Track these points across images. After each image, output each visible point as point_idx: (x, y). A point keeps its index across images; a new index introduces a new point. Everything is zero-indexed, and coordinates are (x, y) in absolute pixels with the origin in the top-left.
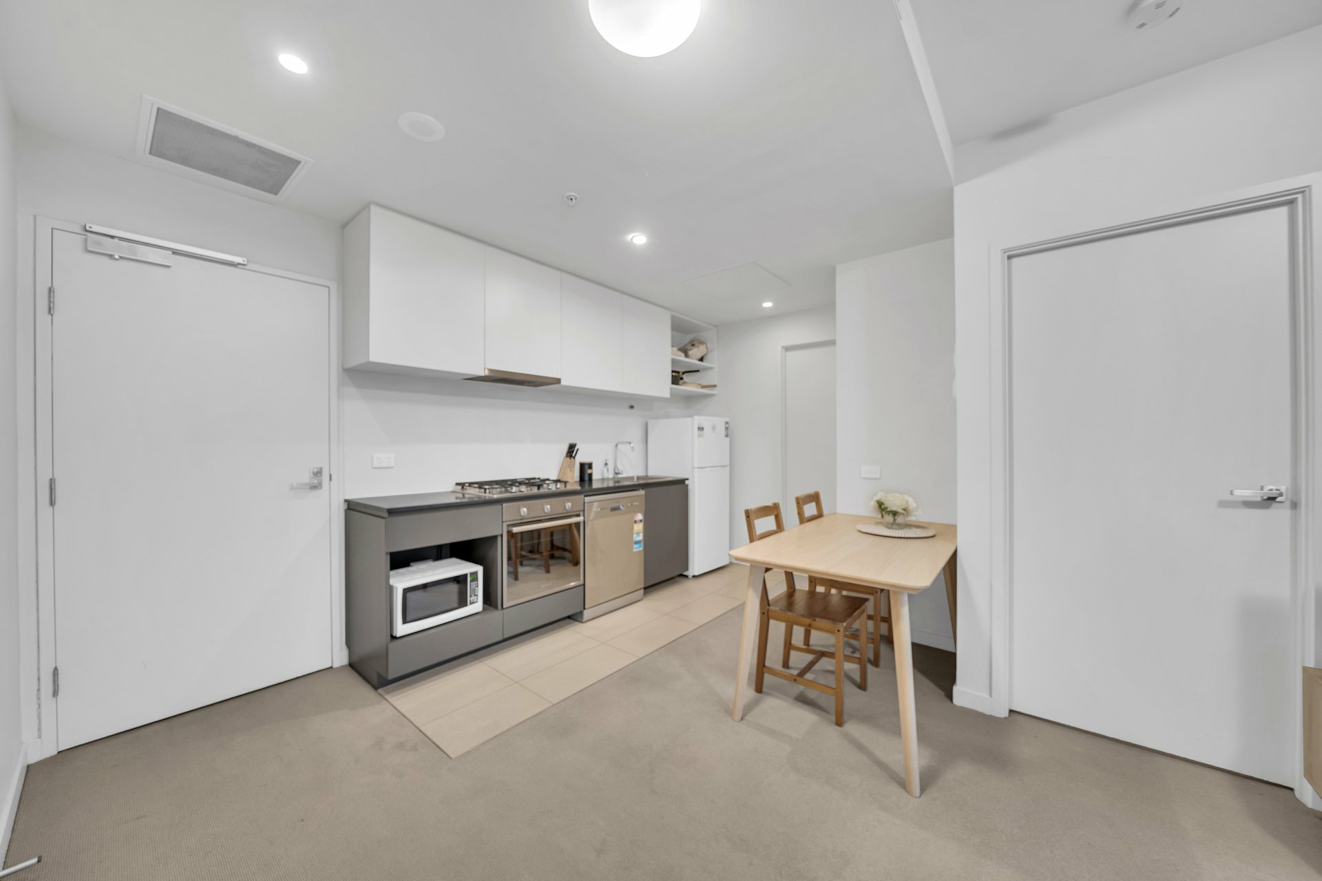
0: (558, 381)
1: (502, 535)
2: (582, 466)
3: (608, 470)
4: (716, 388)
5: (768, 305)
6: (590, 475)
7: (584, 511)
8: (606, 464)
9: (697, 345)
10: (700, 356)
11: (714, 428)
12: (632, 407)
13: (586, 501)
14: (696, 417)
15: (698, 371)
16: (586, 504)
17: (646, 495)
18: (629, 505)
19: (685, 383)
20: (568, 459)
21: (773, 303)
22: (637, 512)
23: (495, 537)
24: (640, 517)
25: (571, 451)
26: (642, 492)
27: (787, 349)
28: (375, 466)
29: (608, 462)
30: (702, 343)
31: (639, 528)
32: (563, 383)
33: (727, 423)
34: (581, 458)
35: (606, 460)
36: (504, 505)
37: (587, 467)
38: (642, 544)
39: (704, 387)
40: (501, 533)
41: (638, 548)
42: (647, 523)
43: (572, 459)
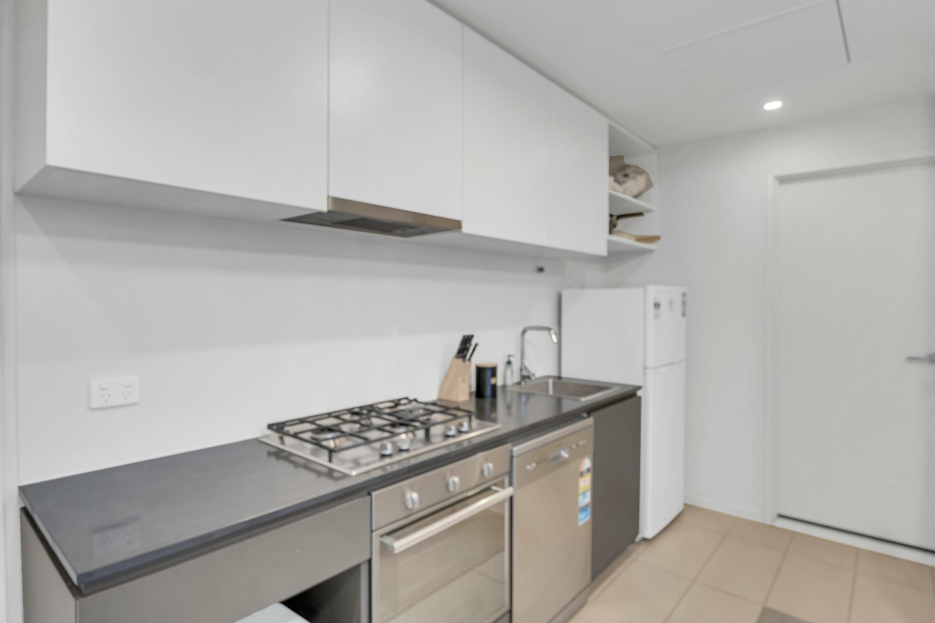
0: (456, 225)
1: (370, 561)
2: (480, 371)
3: (512, 372)
4: (660, 242)
5: (773, 105)
6: (494, 387)
7: (510, 473)
8: (509, 363)
9: (631, 175)
10: (635, 192)
11: (671, 304)
12: (541, 270)
13: (515, 454)
14: (651, 288)
15: (640, 214)
16: (515, 460)
17: (596, 424)
18: (574, 446)
19: (620, 233)
20: (460, 361)
21: (783, 102)
22: (582, 456)
23: (356, 569)
24: (587, 463)
25: (465, 347)
26: (590, 421)
27: (783, 180)
28: (94, 405)
29: (512, 359)
30: (639, 171)
31: (585, 483)
32: (465, 229)
33: (684, 295)
34: (480, 358)
35: (509, 356)
36: (374, 494)
37: (489, 373)
38: (589, 510)
39: (640, 239)
40: (367, 557)
41: (584, 518)
42: (596, 472)
43: (467, 362)
